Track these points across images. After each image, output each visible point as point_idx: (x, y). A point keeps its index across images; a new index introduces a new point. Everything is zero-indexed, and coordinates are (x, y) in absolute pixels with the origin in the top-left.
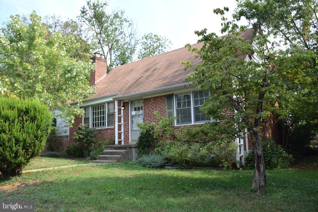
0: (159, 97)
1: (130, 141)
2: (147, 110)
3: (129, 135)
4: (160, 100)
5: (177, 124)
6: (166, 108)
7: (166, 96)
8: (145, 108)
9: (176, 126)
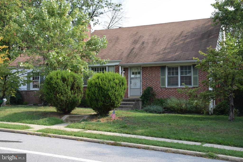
0: (154, 67)
1: (129, 96)
2: (145, 75)
3: (128, 92)
4: (156, 69)
5: (168, 86)
6: (160, 75)
7: (160, 67)
8: (143, 73)
9: (167, 88)
